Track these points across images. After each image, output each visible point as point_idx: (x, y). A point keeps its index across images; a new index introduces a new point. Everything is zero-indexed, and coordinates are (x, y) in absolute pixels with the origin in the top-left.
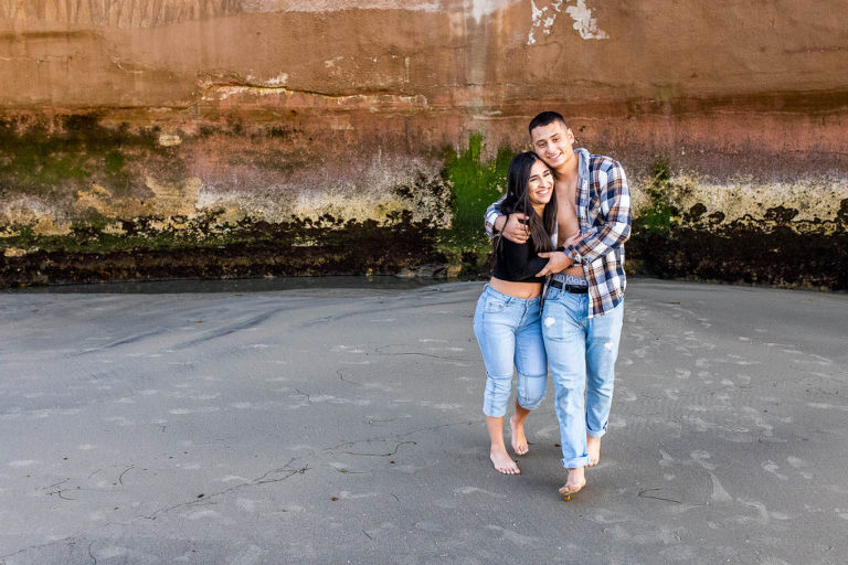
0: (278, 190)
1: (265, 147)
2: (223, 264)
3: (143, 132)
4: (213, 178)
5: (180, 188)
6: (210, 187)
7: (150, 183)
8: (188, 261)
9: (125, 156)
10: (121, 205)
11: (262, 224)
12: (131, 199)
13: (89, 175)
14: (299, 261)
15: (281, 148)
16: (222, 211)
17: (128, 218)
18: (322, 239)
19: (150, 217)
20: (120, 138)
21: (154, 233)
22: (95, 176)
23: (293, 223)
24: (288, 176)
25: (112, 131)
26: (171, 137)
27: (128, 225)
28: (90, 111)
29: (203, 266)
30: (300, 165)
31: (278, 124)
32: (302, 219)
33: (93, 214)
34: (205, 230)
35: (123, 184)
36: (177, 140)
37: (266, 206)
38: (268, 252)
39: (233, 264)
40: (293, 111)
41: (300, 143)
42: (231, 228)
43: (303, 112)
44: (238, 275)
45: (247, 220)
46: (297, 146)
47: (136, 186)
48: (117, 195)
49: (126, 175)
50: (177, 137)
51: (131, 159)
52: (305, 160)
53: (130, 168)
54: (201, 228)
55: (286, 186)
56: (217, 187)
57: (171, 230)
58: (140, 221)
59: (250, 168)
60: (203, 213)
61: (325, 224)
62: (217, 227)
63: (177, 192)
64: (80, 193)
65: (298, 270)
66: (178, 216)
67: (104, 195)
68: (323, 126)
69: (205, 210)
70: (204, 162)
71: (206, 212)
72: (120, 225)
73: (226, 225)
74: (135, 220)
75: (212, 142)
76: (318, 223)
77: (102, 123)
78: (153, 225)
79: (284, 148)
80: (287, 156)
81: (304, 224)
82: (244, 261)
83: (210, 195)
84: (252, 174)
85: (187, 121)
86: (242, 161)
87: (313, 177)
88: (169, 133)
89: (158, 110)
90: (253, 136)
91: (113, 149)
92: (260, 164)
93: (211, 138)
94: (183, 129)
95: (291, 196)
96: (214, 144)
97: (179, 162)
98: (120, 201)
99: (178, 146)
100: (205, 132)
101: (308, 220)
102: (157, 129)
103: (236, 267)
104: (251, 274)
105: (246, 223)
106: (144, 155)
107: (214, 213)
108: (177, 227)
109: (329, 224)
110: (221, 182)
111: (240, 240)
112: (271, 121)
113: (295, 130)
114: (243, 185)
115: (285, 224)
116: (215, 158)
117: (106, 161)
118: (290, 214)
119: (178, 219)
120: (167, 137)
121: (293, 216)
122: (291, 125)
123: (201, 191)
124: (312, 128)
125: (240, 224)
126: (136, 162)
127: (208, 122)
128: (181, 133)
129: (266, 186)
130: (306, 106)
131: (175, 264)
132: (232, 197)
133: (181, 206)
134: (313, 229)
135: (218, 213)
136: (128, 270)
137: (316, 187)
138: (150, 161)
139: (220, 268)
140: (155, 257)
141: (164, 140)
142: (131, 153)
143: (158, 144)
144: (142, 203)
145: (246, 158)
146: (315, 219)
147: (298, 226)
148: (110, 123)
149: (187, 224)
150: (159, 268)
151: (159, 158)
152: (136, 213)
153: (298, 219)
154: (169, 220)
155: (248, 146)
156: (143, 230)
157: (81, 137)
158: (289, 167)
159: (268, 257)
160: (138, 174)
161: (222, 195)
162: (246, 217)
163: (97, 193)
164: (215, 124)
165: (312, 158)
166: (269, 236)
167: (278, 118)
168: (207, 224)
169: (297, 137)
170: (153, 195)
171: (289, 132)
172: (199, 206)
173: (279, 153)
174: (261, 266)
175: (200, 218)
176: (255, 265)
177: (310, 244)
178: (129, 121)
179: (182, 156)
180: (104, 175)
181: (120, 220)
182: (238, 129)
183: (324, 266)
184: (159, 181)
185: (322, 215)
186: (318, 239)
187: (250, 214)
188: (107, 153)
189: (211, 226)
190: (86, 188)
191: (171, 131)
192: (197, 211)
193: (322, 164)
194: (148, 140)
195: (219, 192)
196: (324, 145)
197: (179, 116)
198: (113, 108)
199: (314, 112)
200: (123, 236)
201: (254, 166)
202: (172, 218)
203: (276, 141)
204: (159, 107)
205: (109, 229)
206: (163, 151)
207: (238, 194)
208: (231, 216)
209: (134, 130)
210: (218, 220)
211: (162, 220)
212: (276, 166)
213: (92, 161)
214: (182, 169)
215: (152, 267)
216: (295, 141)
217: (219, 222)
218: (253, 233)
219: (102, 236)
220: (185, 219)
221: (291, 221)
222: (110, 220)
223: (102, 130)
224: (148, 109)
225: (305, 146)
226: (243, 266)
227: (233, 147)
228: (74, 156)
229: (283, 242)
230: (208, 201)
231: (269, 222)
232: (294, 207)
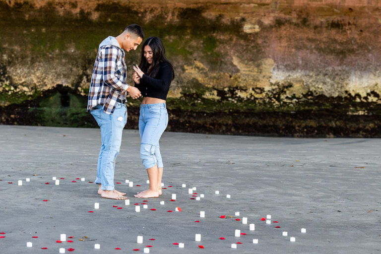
0: (334, 71)
1: (324, 36)
2: (296, 124)
3: (232, 22)
4: (283, 60)
5: (258, 66)
6: (281, 67)
7: (236, 62)
8: (270, 122)
9: (217, 40)
10: (215, 78)
11: (322, 97)
12: (222, 73)
13: (191, 54)
14: (354, 125)
15: (337, 37)
16: (290, 86)
17: (220, 88)
18: (370, 110)
19: (237, 88)
20: (216, 26)
21: (240, 99)
22: (195, 55)
23: (346, 98)
24: (342, 59)
25: (211, 20)
26: (252, 26)
27: (221, 93)
28: (199, 5)
29: (281, 125)
30: (352, 51)
31: (336, 18)
32: (353, 94)
33: (196, 84)
34: (279, 99)
35: (216, 62)
36: (257, 29)
37: (324, 83)
38: (331, 117)
39: (304, 125)
40: (350, 9)
41: (352, 34)
42: (297, 99)
43: (358, 10)
44: (307, 133)
45: (310, 93)
46: (350, 36)
47: (225, 64)
48: (212, 69)
49: (218, 55)
50: (257, 27)
51: (222, 42)
52: (355, 47)
53: (220, 49)
54: (274, 97)
55: (340, 68)
56: (286, 66)
57: (253, 98)
58: (229, 90)
59: (311, 52)
60: (276, 87)
61: (372, 99)
62: (287, 98)
63: (256, 70)
64: (186, 67)
65: (353, 132)
66: (257, 88)
67: (203, 69)
68: (372, 21)
69: (277, 84)
70: (277, 47)
71: (278, 86)
72: (215, 92)
73: (294, 97)
74: (226, 89)
75: (284, 31)
76: (366, 98)
77: (205, 15)
78: (240, 94)
79: (339, 37)
80: (341, 44)
81: (355, 98)
82: (313, 123)
83: (280, 73)
84: (313, 57)
85: (267, 14)
86: (305, 47)
87: (362, 61)
88: (251, 23)
89: (248, 6)
90: (316, 27)
91: (209, 35)
92: (320, 50)
93: (283, 28)
94: (263, 20)
95: (344, 76)
96: (284, 32)
97: (257, 46)
98: (215, 75)
99: (257, 34)
100: (279, 23)
101: (358, 95)
102: (243, 20)
103: (306, 127)
104: (317, 134)
105: (309, 95)
106: (231, 39)
107: (285, 87)
108: (257, 96)
109: (375, 99)
110: (289, 63)
111: (307, 108)
112: (331, 16)
113: (349, 24)
114: (306, 66)
115: (339, 98)
116: (284, 43)
117: (203, 44)
118: (343, 90)
119: (257, 91)
120: (249, 26)
121: (346, 92)
122: (347, 19)
123: (274, 69)
124: (363, 22)
125: (305, 96)
126: (225, 45)
127: (282, 15)
128: (260, 23)
129: (325, 67)
130: (361, 5)
131: (261, 123)
132: (297, 75)
133: (259, 81)
134: (362, 102)
135: (287, 87)
136: (226, 125)
137: (364, 69)
138: (235, 45)
139: (294, 127)
140: (246, 117)
141: (247, 28)
142: (222, 37)
143: (242, 31)
144: (231, 77)
145: (308, 44)
146: (364, 95)
147: (350, 100)
148: (210, 15)
149: (264, 94)
150: (248, 125)
151: (242, 42)
152: (226, 84)
153: (350, 94)
154: (251, 91)
155: (311, 35)
156: (232, 97)
157: (188, 24)
158: (342, 52)
159: (330, 121)
160: (226, 54)
161: (290, 73)
162: (309, 91)
163: (198, 68)
164: (287, 17)
165: (361, 46)
166: (328, 106)
167: (337, 14)
168: (279, 95)
169: (350, 29)
170: (238, 71)
171: (345, 25)
172: (273, 81)
173: (335, 41)
174: (325, 127)
175: (273, 90)
176: (321, 126)
177: (361, 113)
178: (224, 14)
179: (260, 41)
180: (202, 54)
181: (215, 89)
182: (305, 21)
183: (373, 130)
184: (242, 61)
185: (369, 91)
186: (367, 109)
187: (312, 89)
188: (205, 37)
189: (283, 97)
190: (190, 64)
191: (253, 21)
192: (272, 84)
193: (369, 51)
194: (236, 28)
195: (288, 70)
196: (372, 36)
197: (262, 11)
198: (216, 4)
199: (366, 10)
200: (218, 100)
201: (314, 51)
202: (253, 89)
203: (333, 32)
204: (249, 3)
205: (207, 95)
206: (246, 37)
207: (303, 73)
208: (298, 90)
209: (226, 20)
210: (288, 92)
211: (245, 90)
212: (332, 52)
213: (194, 43)
214: (259, 51)
215: (244, 124)
216: (349, 32)
217: (288, 94)
218: (315, 104)
219: (203, 100)
220: (262, 90)
221: (344, 95)
222: (208, 89)
223: (204, 19)
224: (241, 4)
225: (356, 36)
226: (311, 127)
227: (299, 36)
228: (181, 39)
229: (339, 110)
230: (279, 77)
231: (328, 96)
232: (347, 84)
